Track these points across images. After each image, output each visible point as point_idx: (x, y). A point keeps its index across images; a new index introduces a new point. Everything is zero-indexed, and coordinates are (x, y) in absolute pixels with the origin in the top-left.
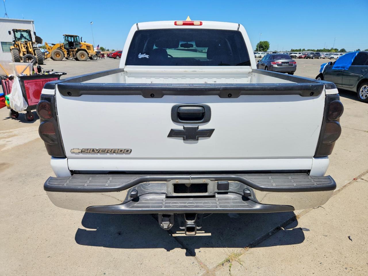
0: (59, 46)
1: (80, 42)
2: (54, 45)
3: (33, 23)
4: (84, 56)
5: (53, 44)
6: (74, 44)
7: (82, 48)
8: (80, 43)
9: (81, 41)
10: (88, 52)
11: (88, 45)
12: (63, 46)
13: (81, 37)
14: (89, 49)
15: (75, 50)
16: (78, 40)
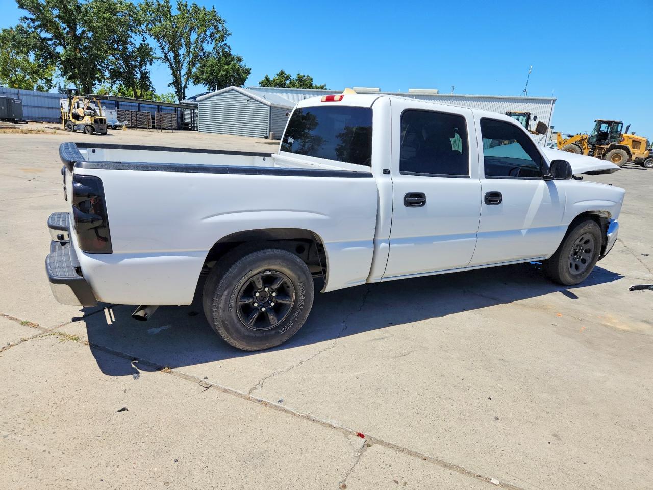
0: (579, 139)
1: (623, 132)
2: (571, 136)
3: (554, 103)
4: (620, 158)
5: (569, 136)
6: (609, 136)
7: (623, 144)
8: (620, 135)
9: (626, 132)
10: (631, 153)
11: (636, 140)
12: (585, 139)
13: (628, 124)
14: (637, 147)
15: (605, 147)
16: (619, 130)
